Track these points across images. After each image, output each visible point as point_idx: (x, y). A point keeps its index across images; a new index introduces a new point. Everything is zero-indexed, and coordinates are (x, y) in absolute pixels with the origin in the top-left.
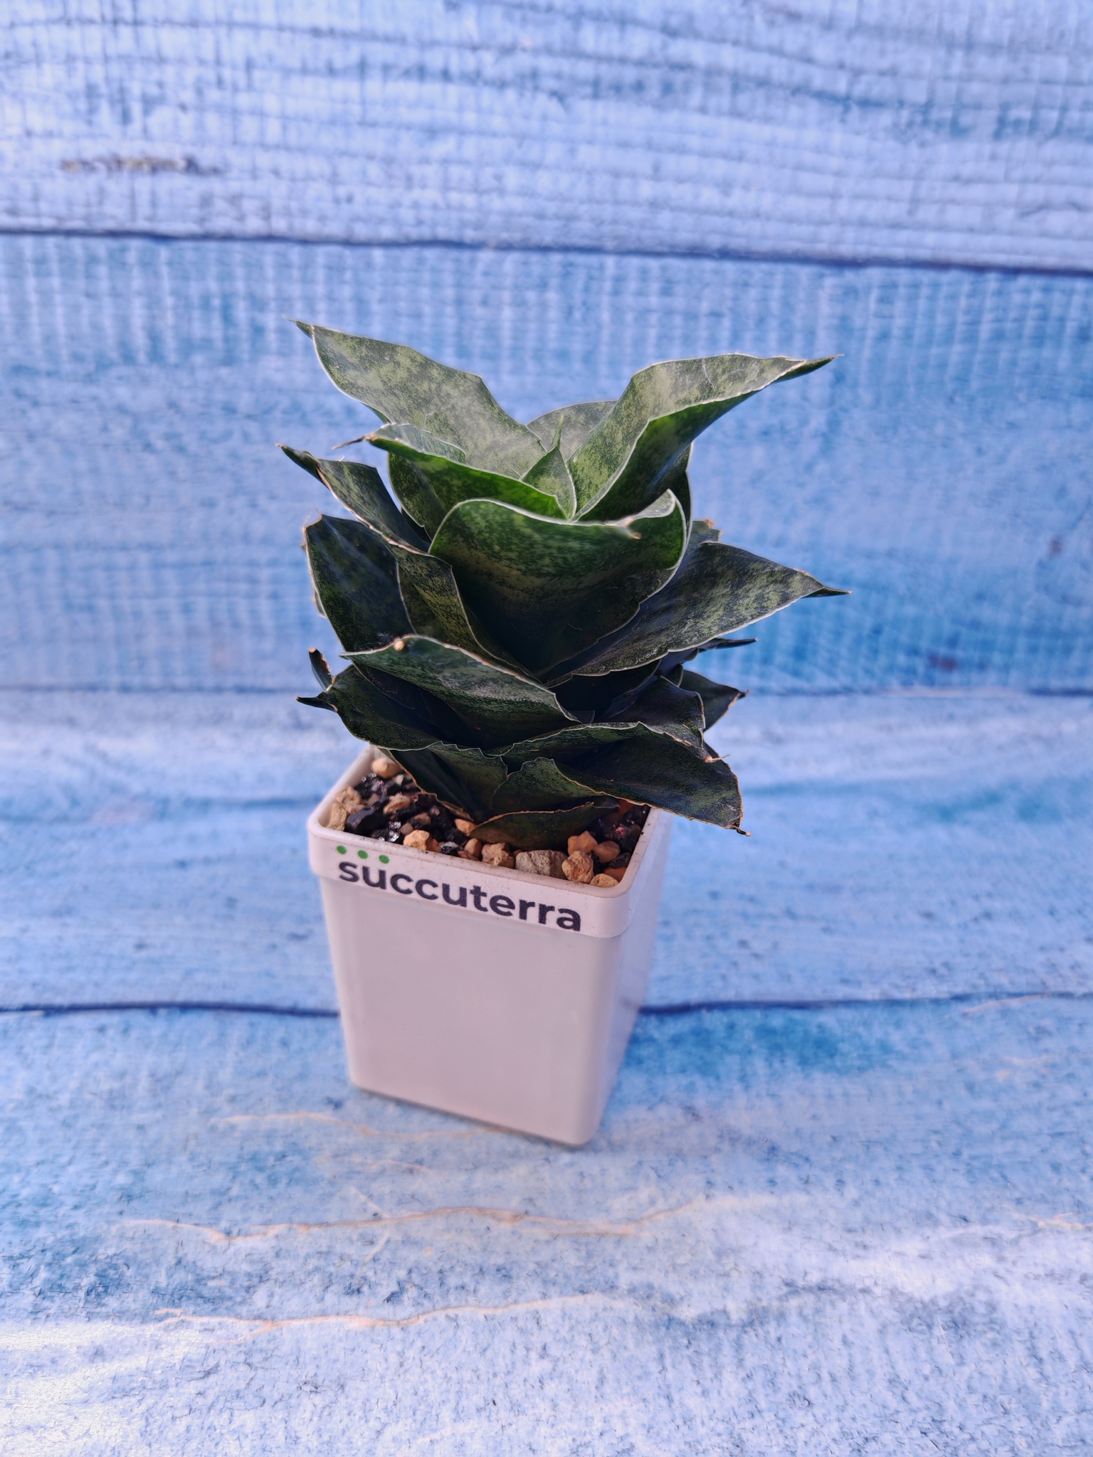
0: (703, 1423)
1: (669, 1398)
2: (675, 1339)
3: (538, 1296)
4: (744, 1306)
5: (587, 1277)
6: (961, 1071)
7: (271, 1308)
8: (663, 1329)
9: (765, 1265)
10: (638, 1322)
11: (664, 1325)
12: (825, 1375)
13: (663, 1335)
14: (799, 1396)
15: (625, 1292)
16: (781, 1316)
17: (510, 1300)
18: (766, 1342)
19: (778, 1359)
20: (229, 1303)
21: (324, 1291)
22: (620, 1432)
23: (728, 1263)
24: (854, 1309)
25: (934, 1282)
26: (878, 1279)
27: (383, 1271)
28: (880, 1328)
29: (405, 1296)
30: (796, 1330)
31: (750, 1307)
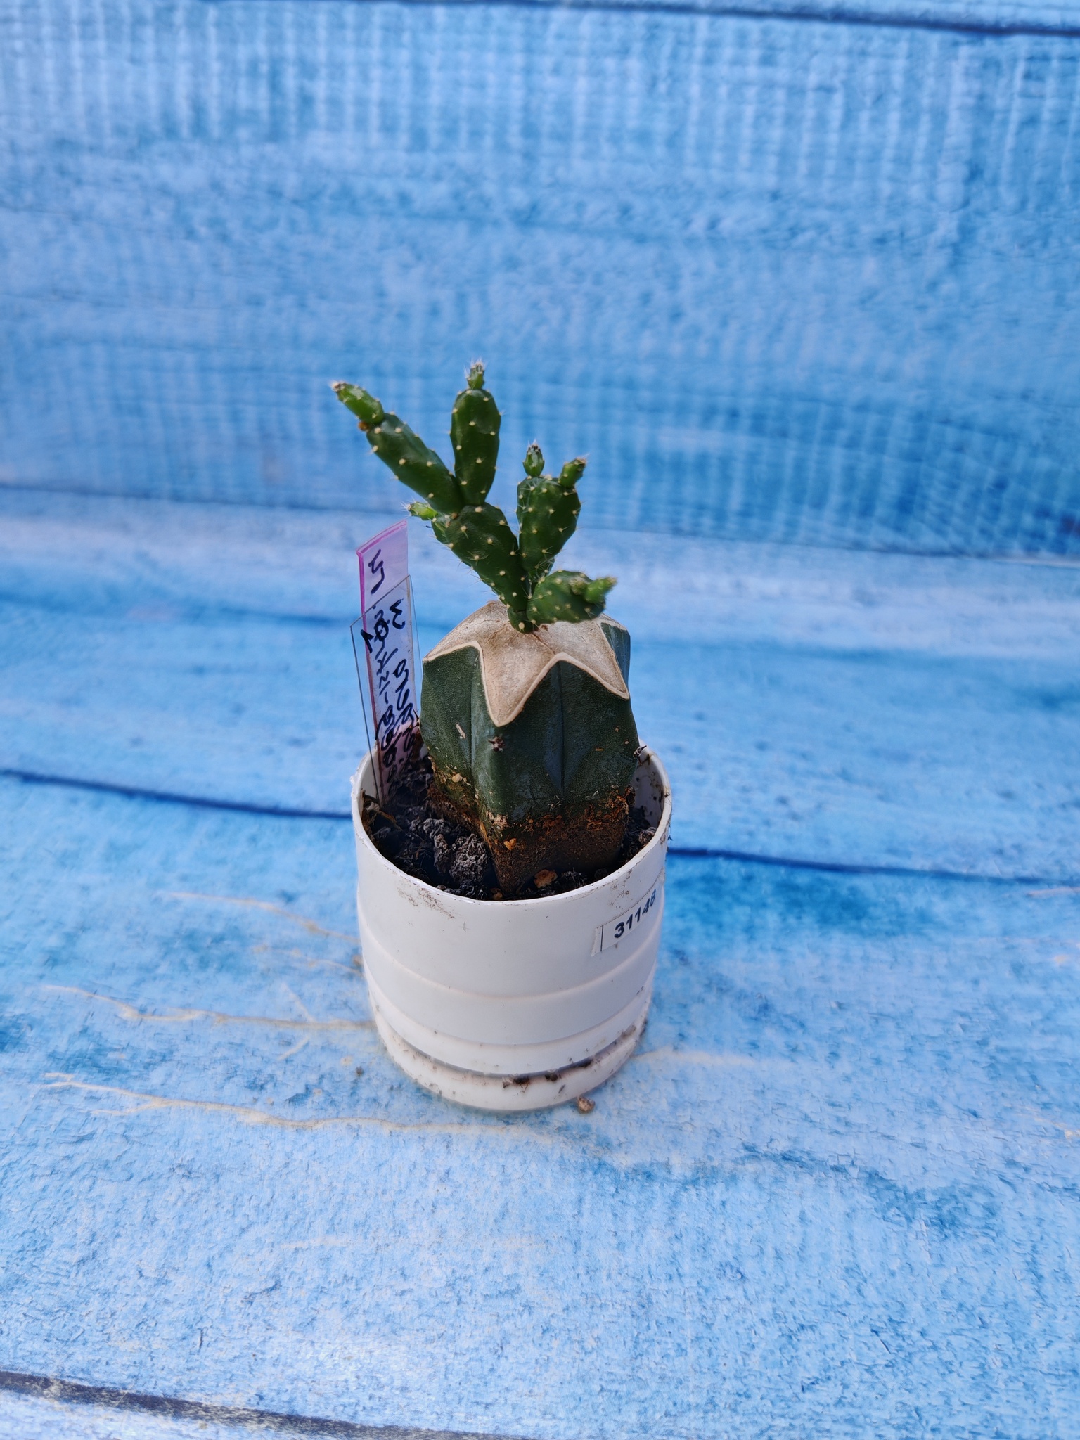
0: (609, 1276)
1: (577, 1245)
2: (600, 1185)
4: (690, 1162)
6: (1010, 949)
7: (165, 1087)
8: (590, 1173)
9: (725, 1125)
10: (562, 1162)
11: (593, 1169)
12: (769, 1250)
13: (588, 1178)
14: (732, 1267)
15: (556, 1130)
16: (733, 1178)
17: (424, 1119)
18: (707, 1204)
19: (717, 1224)
20: (122, 1076)
21: (225, 1080)
22: (507, 1271)
23: (684, 1115)
24: (821, 1187)
25: (924, 1173)
26: (856, 1159)
27: (293, 1072)
28: (849, 1211)
29: (310, 1099)
30: (746, 1197)
31: (698, 1165)
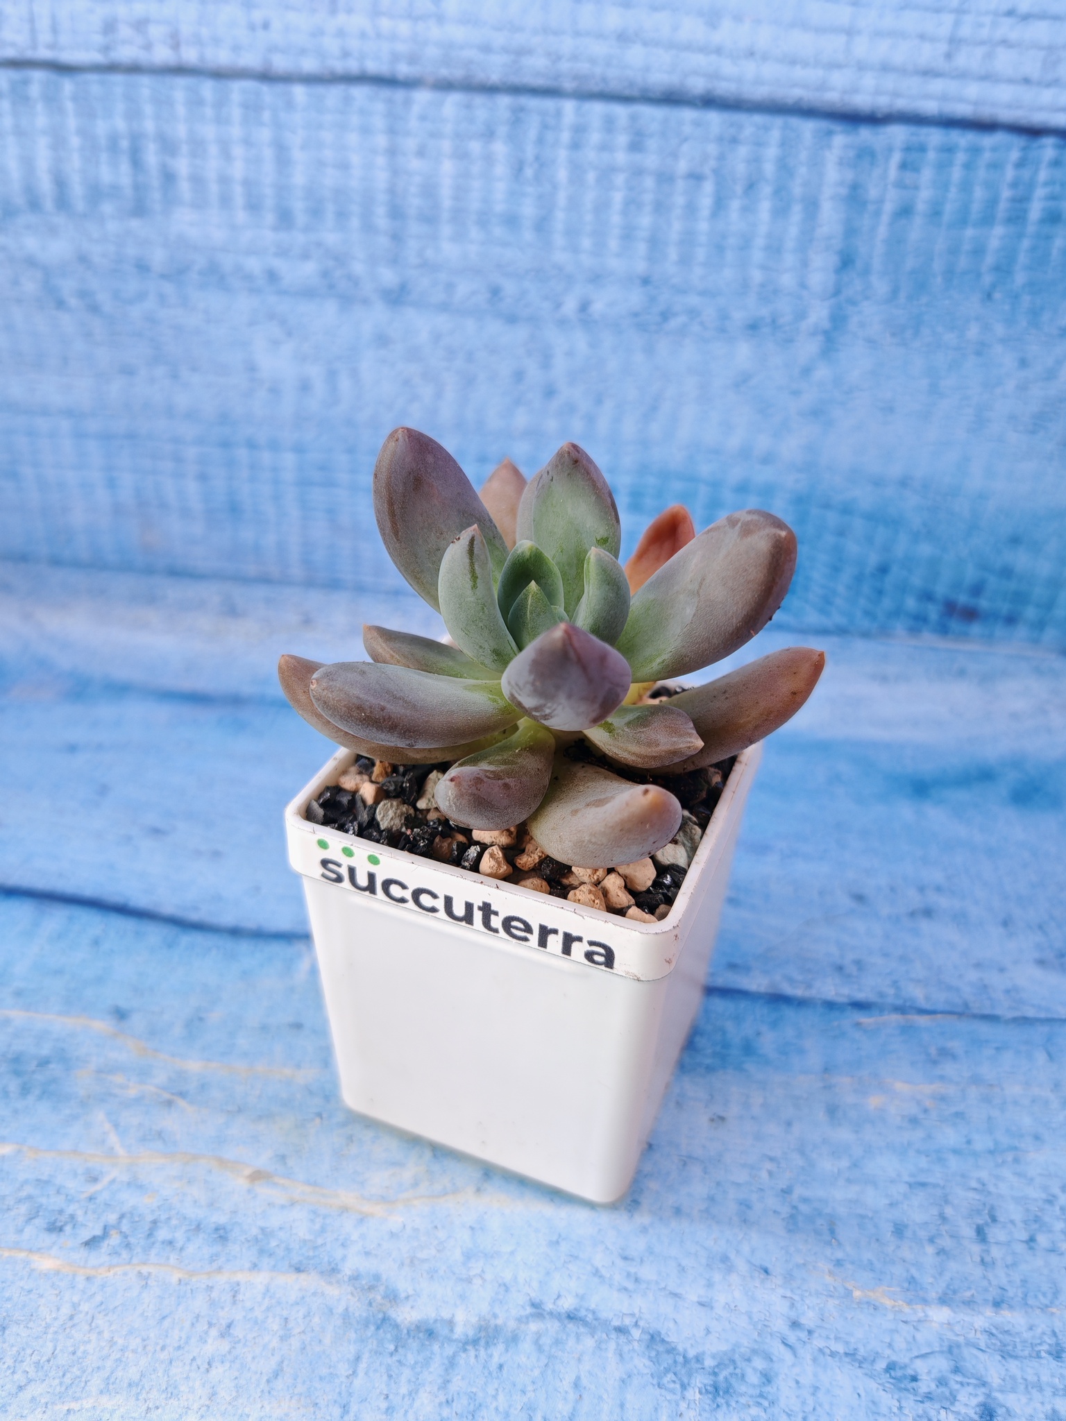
1: (345, 1409)
2: (380, 1343)
3: (247, 1265)
4: (474, 1320)
5: (311, 1253)
6: (828, 1088)
8: (372, 1328)
9: (515, 1278)
10: (346, 1315)
11: (375, 1324)
13: (369, 1335)
15: (346, 1279)
16: (514, 1339)
17: (215, 1265)
18: (484, 1367)
19: (491, 1391)
21: (26, 1222)
23: (476, 1268)
24: (601, 1349)
25: (707, 1335)
26: (641, 1318)
27: (94, 1212)
28: (624, 1376)
29: (105, 1244)
30: (524, 1360)
31: (482, 1323)
